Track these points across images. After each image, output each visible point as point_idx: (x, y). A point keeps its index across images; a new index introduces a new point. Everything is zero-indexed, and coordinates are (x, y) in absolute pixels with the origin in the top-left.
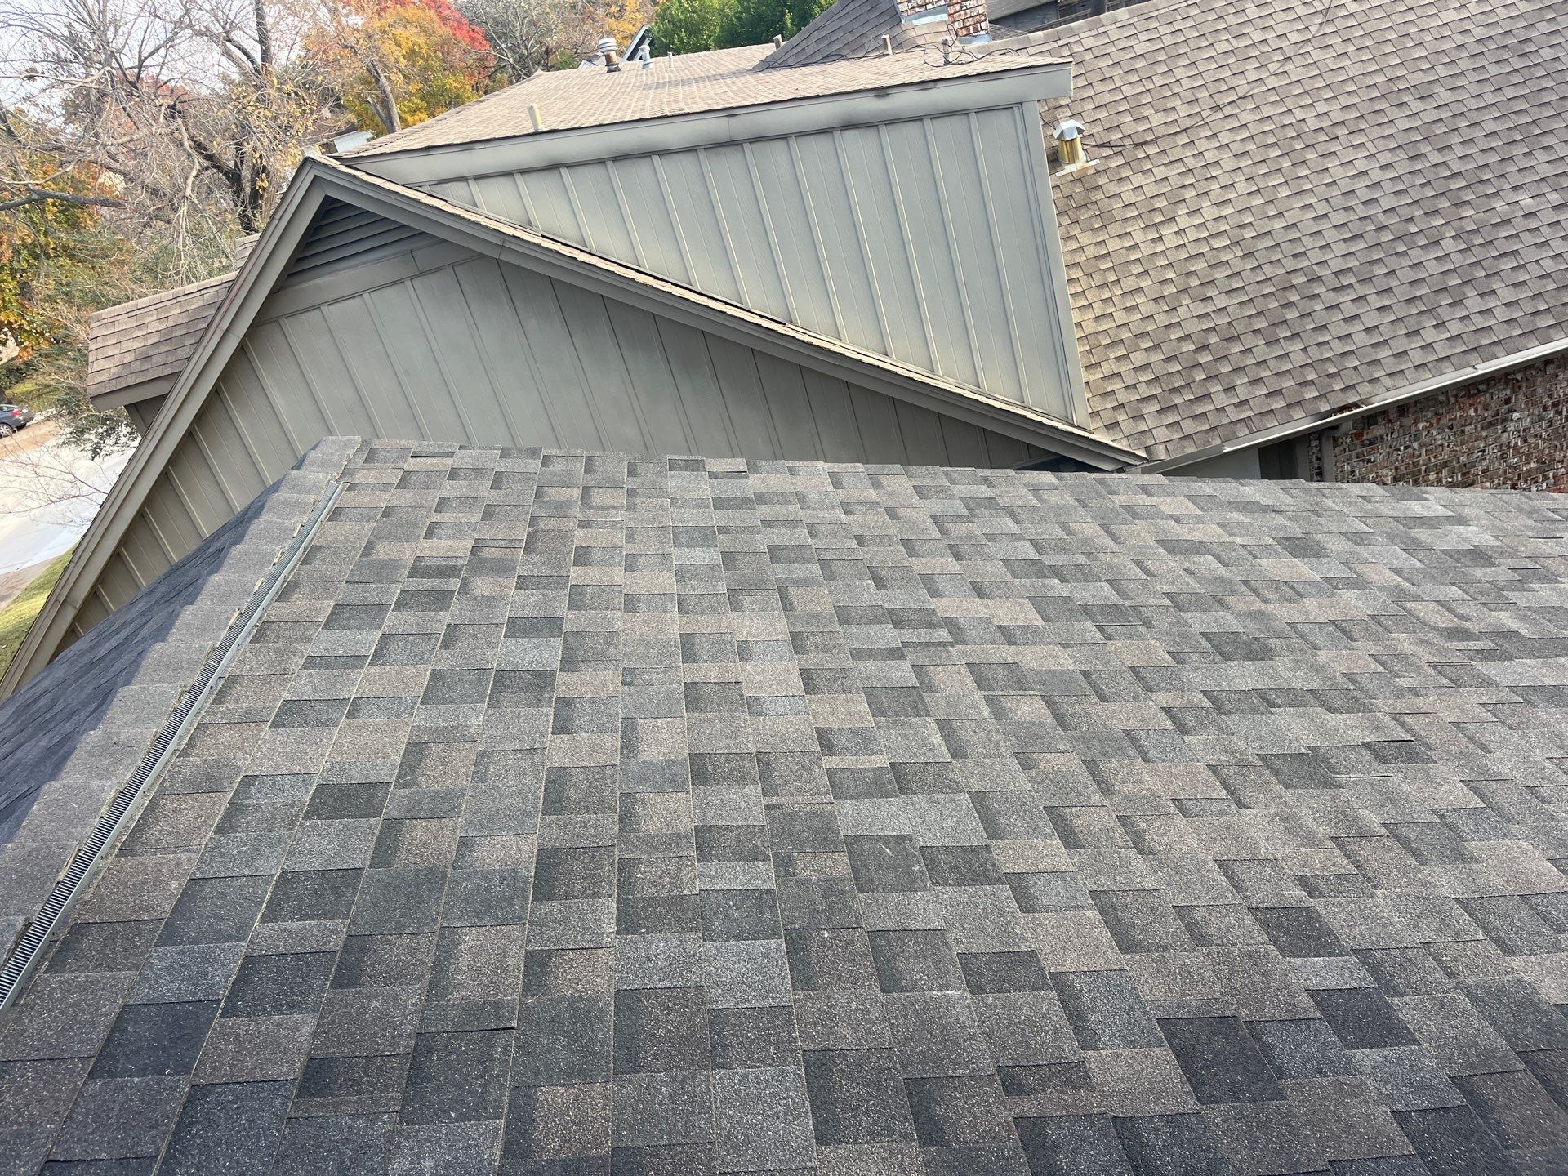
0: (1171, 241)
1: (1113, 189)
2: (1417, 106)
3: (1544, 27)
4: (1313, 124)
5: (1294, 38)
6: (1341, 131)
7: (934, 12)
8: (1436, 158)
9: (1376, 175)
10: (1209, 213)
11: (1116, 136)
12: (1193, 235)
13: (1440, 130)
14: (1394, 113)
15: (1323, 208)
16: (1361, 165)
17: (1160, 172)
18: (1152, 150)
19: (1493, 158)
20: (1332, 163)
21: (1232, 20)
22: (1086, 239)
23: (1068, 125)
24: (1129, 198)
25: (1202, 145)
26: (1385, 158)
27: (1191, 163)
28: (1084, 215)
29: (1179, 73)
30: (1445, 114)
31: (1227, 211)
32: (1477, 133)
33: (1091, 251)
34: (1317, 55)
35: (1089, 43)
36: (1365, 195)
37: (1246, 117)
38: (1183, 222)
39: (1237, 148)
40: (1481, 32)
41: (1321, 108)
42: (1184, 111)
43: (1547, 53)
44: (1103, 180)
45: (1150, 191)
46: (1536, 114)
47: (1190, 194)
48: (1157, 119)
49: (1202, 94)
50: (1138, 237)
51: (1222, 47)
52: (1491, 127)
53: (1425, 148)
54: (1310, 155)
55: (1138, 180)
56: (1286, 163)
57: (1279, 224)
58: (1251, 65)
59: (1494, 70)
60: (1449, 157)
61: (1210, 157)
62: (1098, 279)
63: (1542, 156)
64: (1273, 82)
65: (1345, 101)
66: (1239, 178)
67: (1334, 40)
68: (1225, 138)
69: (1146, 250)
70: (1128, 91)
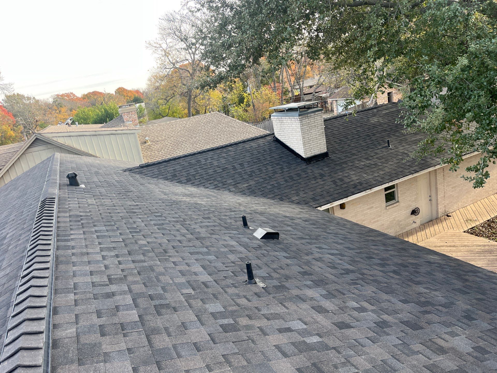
0: (161, 153)
1: (153, 147)
2: (194, 139)
3: (211, 130)
4: (180, 140)
5: (180, 130)
6: (184, 142)
7: (130, 122)
8: (195, 145)
9: (188, 147)
10: (166, 150)
11: (154, 140)
12: (163, 153)
13: (196, 142)
14: (191, 140)
15: (181, 151)
16: (186, 146)
17: (160, 145)
18: (159, 142)
19: (203, 146)
20: (182, 145)
21: (171, 127)
22: (149, 153)
23: (147, 138)
24: (155, 148)
25: (166, 142)
26: (189, 145)
27: (164, 144)
28: (149, 150)
29: (164, 133)
30: (197, 140)
31: (168, 150)
32: (201, 143)
33: (150, 154)
34: (182, 132)
35: (151, 128)
36: (186, 149)
37: (172, 139)
38: (162, 151)
39: (170, 143)
40: (203, 130)
41: (182, 138)
42: (164, 138)
43: (211, 134)
44: (152, 146)
45: (158, 147)
46: (209, 141)
47: (164, 148)
48: (160, 138)
49: (166, 136)
50: (156, 153)
51: (170, 130)
52: (203, 142)
53: (194, 144)
54: (180, 144)
55: (157, 146)
56: (177, 145)
57: (175, 152)
58: (173, 133)
59: (204, 135)
60: (197, 145)
61: (167, 144)
62: (150, 158)
63: (208, 146)
64: (176, 135)
65: (185, 138)
66: (170, 146)
67: (185, 130)
68: (169, 141)
69: (157, 154)
70: (156, 134)
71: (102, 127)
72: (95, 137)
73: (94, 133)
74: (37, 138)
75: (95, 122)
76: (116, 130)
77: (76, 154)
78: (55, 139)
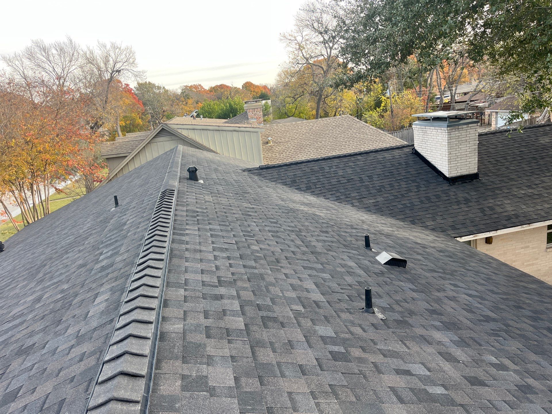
0: (282, 156)
1: (275, 148)
2: (319, 143)
3: (340, 135)
4: (304, 144)
5: (305, 132)
6: (308, 145)
7: (255, 119)
8: (320, 151)
9: (311, 152)
10: (288, 153)
11: (277, 141)
12: (285, 156)
13: (321, 147)
14: (316, 144)
15: (303, 155)
16: (310, 150)
17: (282, 147)
18: (281, 144)
19: (328, 152)
20: (306, 149)
21: (297, 128)
22: (270, 154)
23: (270, 138)
24: (277, 150)
25: (289, 144)
26: (313, 150)
27: (287, 146)
28: (270, 151)
29: (288, 134)
30: (323, 145)
31: (290, 153)
32: (326, 148)
33: (270, 156)
34: (307, 135)
35: (276, 128)
36: (309, 154)
37: (296, 142)
38: (284, 154)
39: (293, 145)
40: (331, 135)
41: (306, 142)
42: (287, 139)
43: (339, 139)
44: (274, 147)
45: (280, 149)
46: (335, 147)
47: (286, 150)
48: (283, 140)
49: (290, 137)
50: (277, 155)
51: (294, 131)
52: (328, 148)
53: (319, 149)
54: (303, 148)
55: (279, 148)
56: (300, 148)
57: (297, 156)
58: (298, 135)
59: (331, 140)
60: (322, 151)
61: (289, 146)
62: (271, 160)
63: (334, 152)
64: (300, 137)
65: (310, 141)
66: (293, 149)
67: (310, 133)
68: (292, 144)
69: (278, 157)
70: (280, 135)
71: (226, 123)
72: (218, 132)
73: (217, 128)
74: (163, 128)
75: (219, 117)
76: (239, 127)
77: (198, 148)
78: (179, 131)
